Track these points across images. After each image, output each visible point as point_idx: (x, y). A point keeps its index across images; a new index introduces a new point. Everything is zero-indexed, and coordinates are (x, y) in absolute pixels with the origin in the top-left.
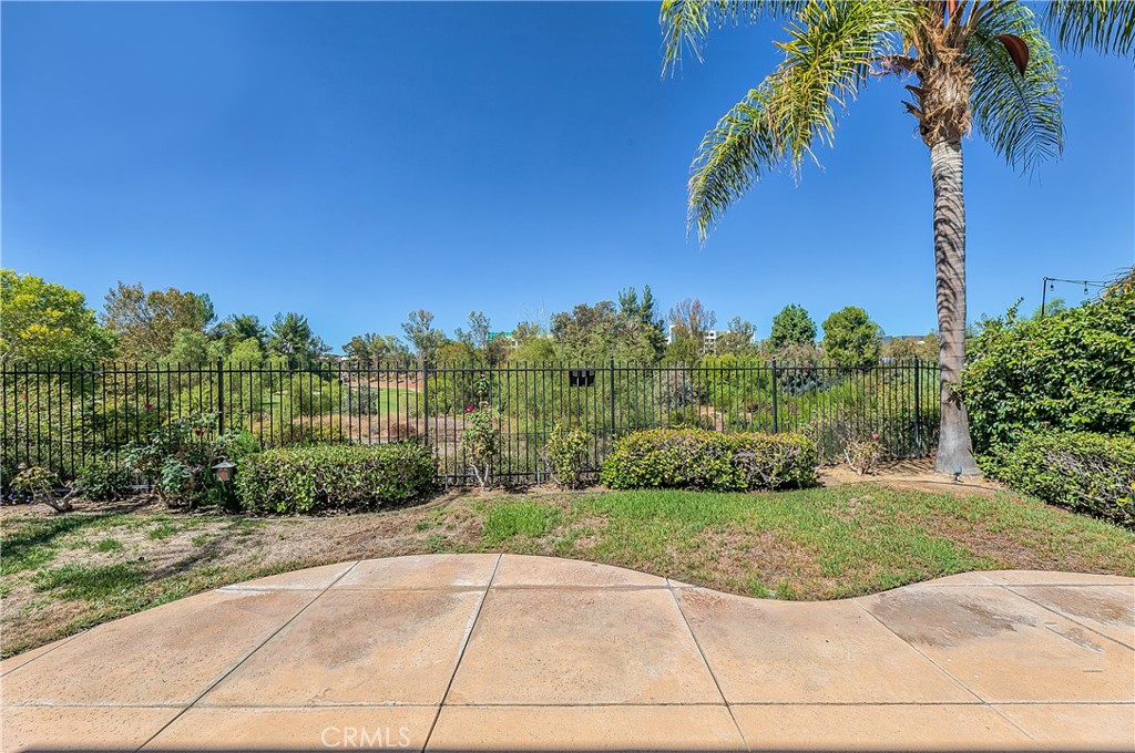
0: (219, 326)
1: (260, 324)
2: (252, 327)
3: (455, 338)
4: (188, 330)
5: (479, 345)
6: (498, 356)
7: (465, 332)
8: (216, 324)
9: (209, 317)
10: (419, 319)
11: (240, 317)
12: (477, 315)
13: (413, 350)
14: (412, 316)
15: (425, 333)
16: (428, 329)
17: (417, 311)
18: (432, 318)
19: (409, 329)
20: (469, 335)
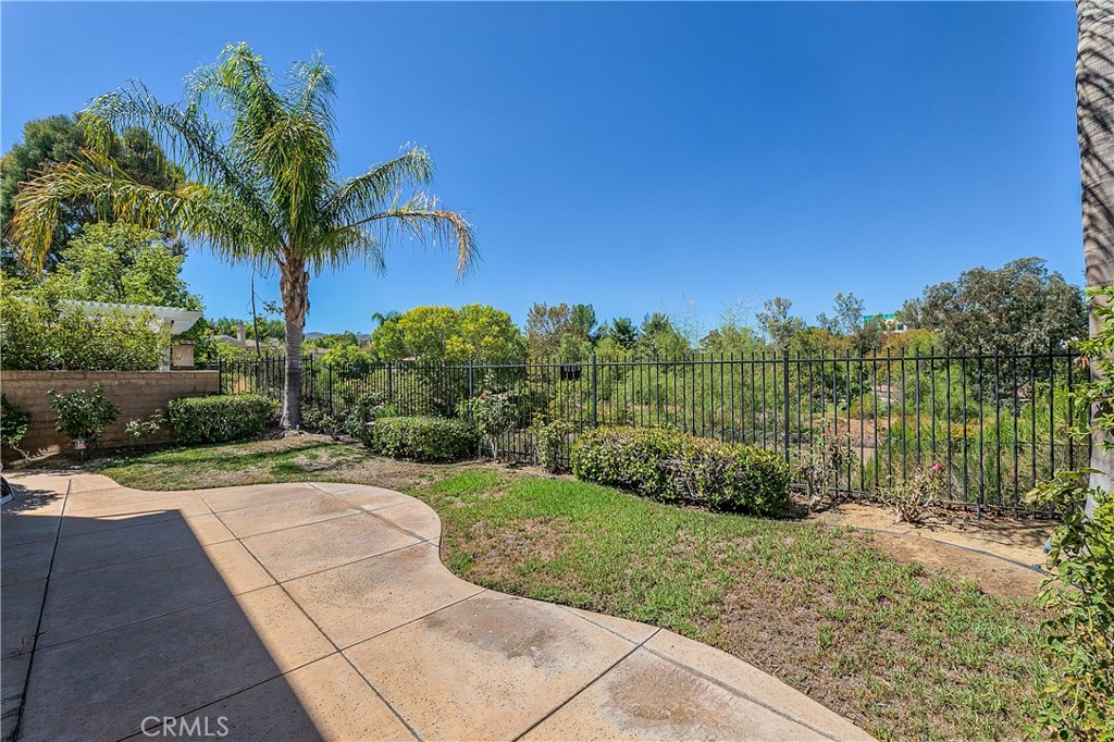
0: (599, 329)
1: (632, 325)
2: (626, 328)
3: (817, 324)
4: (569, 334)
5: (847, 331)
6: (874, 344)
7: (830, 317)
8: (597, 328)
9: (592, 322)
10: (775, 308)
11: (618, 320)
12: (845, 296)
13: (769, 340)
14: (768, 305)
15: (783, 321)
16: (785, 317)
17: (773, 298)
18: (790, 304)
19: (763, 319)
20: (836, 321)
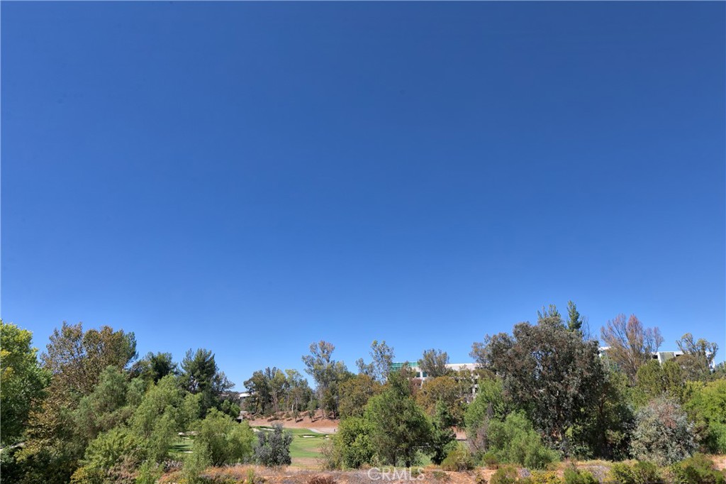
0: (139, 363)
1: (172, 361)
2: (165, 365)
3: (356, 371)
4: (113, 368)
7: (367, 364)
8: (136, 361)
9: (132, 355)
10: (319, 351)
11: (156, 355)
12: (380, 344)
13: (313, 384)
14: (313, 348)
15: (326, 365)
16: (328, 361)
17: (318, 342)
18: (333, 349)
19: (310, 362)
20: (372, 367)
